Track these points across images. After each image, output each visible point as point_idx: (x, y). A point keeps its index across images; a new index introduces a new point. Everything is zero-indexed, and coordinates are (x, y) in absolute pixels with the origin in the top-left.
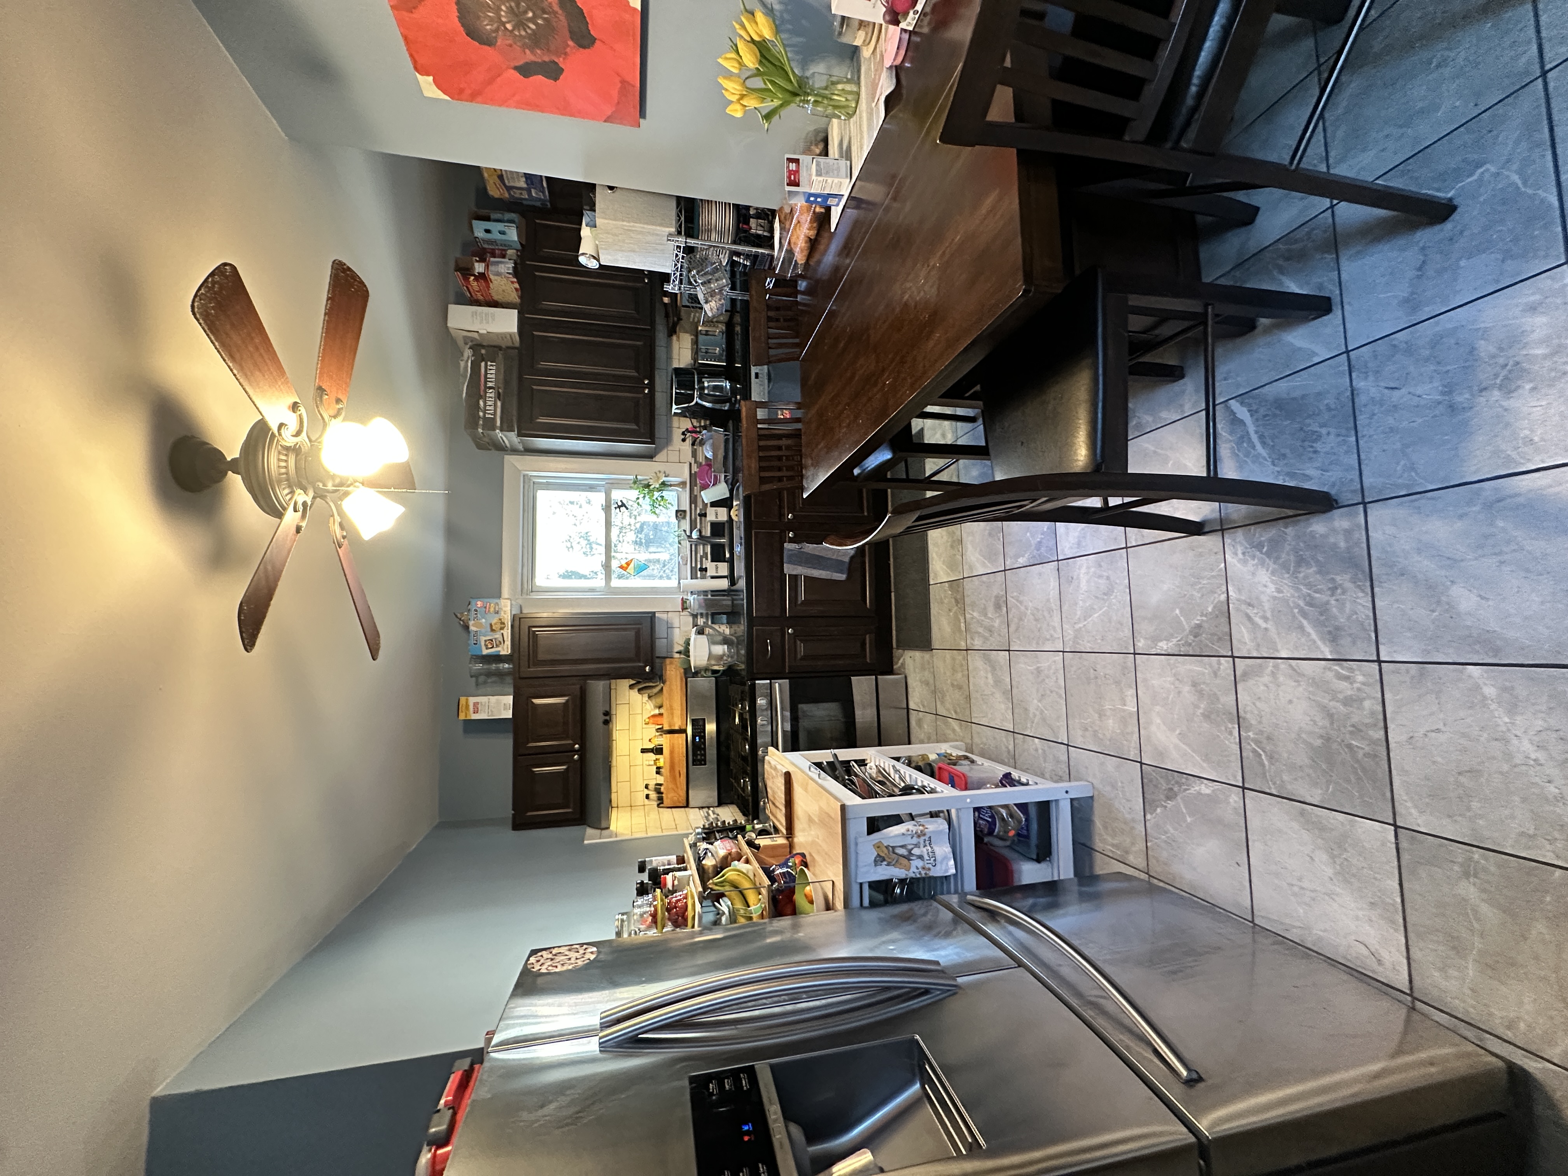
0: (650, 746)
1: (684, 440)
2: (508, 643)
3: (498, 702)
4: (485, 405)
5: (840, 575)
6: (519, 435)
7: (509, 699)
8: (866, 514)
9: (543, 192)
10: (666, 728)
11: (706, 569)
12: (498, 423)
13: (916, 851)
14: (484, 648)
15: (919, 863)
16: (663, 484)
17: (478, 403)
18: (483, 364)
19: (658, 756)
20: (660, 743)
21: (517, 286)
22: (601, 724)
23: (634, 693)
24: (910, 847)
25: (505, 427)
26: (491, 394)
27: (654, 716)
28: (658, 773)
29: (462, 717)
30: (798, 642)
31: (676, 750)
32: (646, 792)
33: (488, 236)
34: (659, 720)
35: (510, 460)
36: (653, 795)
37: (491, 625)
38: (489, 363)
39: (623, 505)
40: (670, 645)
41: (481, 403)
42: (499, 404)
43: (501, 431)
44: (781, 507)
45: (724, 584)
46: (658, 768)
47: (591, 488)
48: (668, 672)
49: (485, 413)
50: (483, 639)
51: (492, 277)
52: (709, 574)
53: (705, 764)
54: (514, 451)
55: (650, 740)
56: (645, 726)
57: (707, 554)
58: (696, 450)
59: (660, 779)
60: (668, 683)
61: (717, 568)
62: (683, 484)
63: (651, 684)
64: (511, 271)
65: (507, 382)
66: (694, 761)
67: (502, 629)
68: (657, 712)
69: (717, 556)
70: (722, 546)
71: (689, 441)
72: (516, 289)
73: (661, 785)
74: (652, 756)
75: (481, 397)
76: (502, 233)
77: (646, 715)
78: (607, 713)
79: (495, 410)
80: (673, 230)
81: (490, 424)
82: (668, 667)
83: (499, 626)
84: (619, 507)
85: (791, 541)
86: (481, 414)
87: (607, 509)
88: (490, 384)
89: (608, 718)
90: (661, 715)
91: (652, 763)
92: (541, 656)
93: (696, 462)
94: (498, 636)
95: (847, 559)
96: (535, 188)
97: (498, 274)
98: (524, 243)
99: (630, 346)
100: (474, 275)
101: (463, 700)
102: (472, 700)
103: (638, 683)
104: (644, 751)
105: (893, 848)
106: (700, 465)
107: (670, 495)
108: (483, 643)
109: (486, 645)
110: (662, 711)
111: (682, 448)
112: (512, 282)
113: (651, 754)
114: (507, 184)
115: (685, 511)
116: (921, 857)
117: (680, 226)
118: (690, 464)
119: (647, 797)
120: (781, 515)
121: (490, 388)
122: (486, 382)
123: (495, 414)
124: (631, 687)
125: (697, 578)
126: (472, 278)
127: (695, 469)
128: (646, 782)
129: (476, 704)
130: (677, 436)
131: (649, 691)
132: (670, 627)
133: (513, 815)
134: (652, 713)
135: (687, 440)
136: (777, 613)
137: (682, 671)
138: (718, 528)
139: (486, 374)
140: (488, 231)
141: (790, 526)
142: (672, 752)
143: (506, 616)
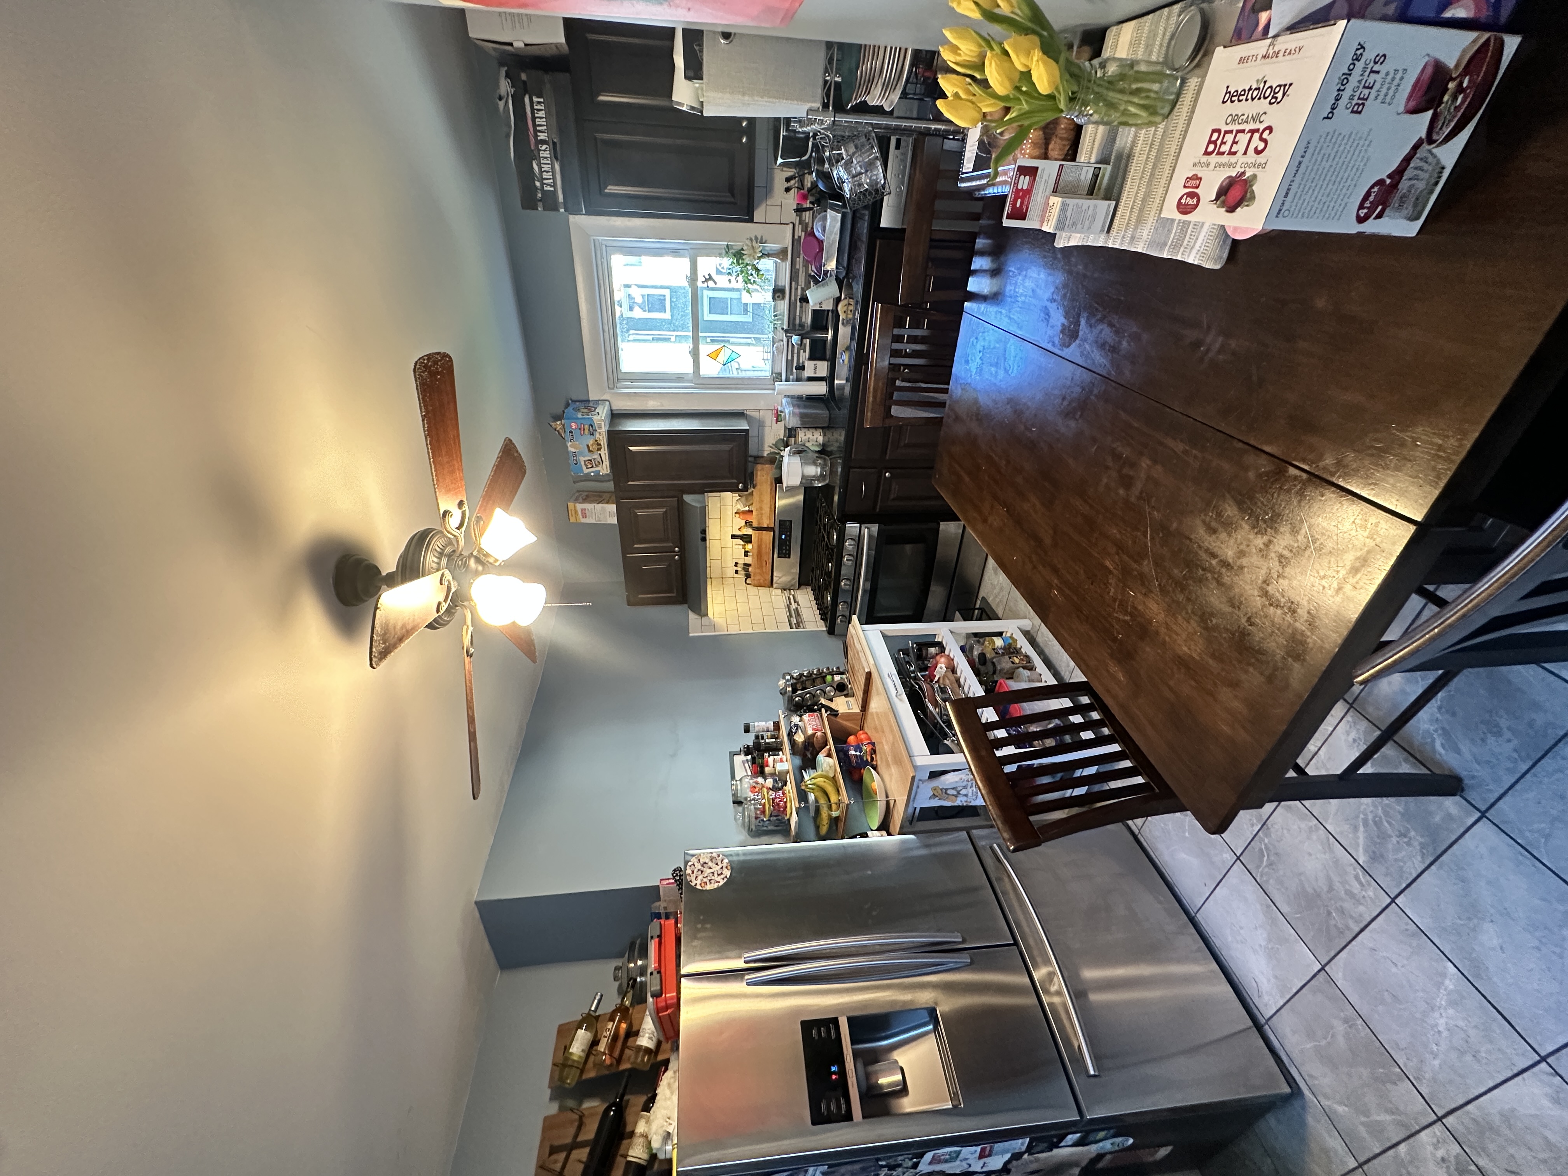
0: (740, 533)
2: (607, 462)
3: (604, 510)
7: (613, 508)
10: (755, 525)
12: (561, 198)
13: (963, 792)
14: (584, 468)
15: (965, 799)
18: (527, 99)
24: (959, 789)
26: (545, 152)
28: (746, 555)
29: (573, 520)
30: (894, 485)
31: (764, 544)
32: (735, 568)
35: (576, 218)
37: (588, 446)
38: (535, 99)
40: (761, 446)
42: (557, 167)
45: (821, 389)
47: (674, 255)
48: (759, 477)
49: (542, 184)
50: (582, 459)
52: (806, 373)
53: (789, 557)
54: (578, 212)
55: (739, 529)
57: (805, 348)
59: (748, 560)
60: (758, 487)
62: (783, 252)
63: (742, 488)
67: (599, 449)
73: (749, 565)
77: (737, 510)
78: (704, 532)
79: (554, 178)
81: (551, 202)
83: (595, 447)
84: (707, 281)
86: (538, 184)
87: (693, 281)
90: (750, 512)
94: (596, 456)
102: (579, 506)
104: (733, 537)
107: (767, 267)
108: (583, 463)
111: (784, 201)
118: (794, 224)
119: (737, 572)
121: (543, 142)
122: (536, 136)
123: (554, 185)
125: (792, 377)
127: (798, 232)
128: (735, 561)
129: (583, 510)
131: (740, 493)
132: (761, 426)
133: (627, 592)
134: (742, 509)
138: (821, 319)
139: (534, 118)
142: (759, 543)
143: (601, 438)
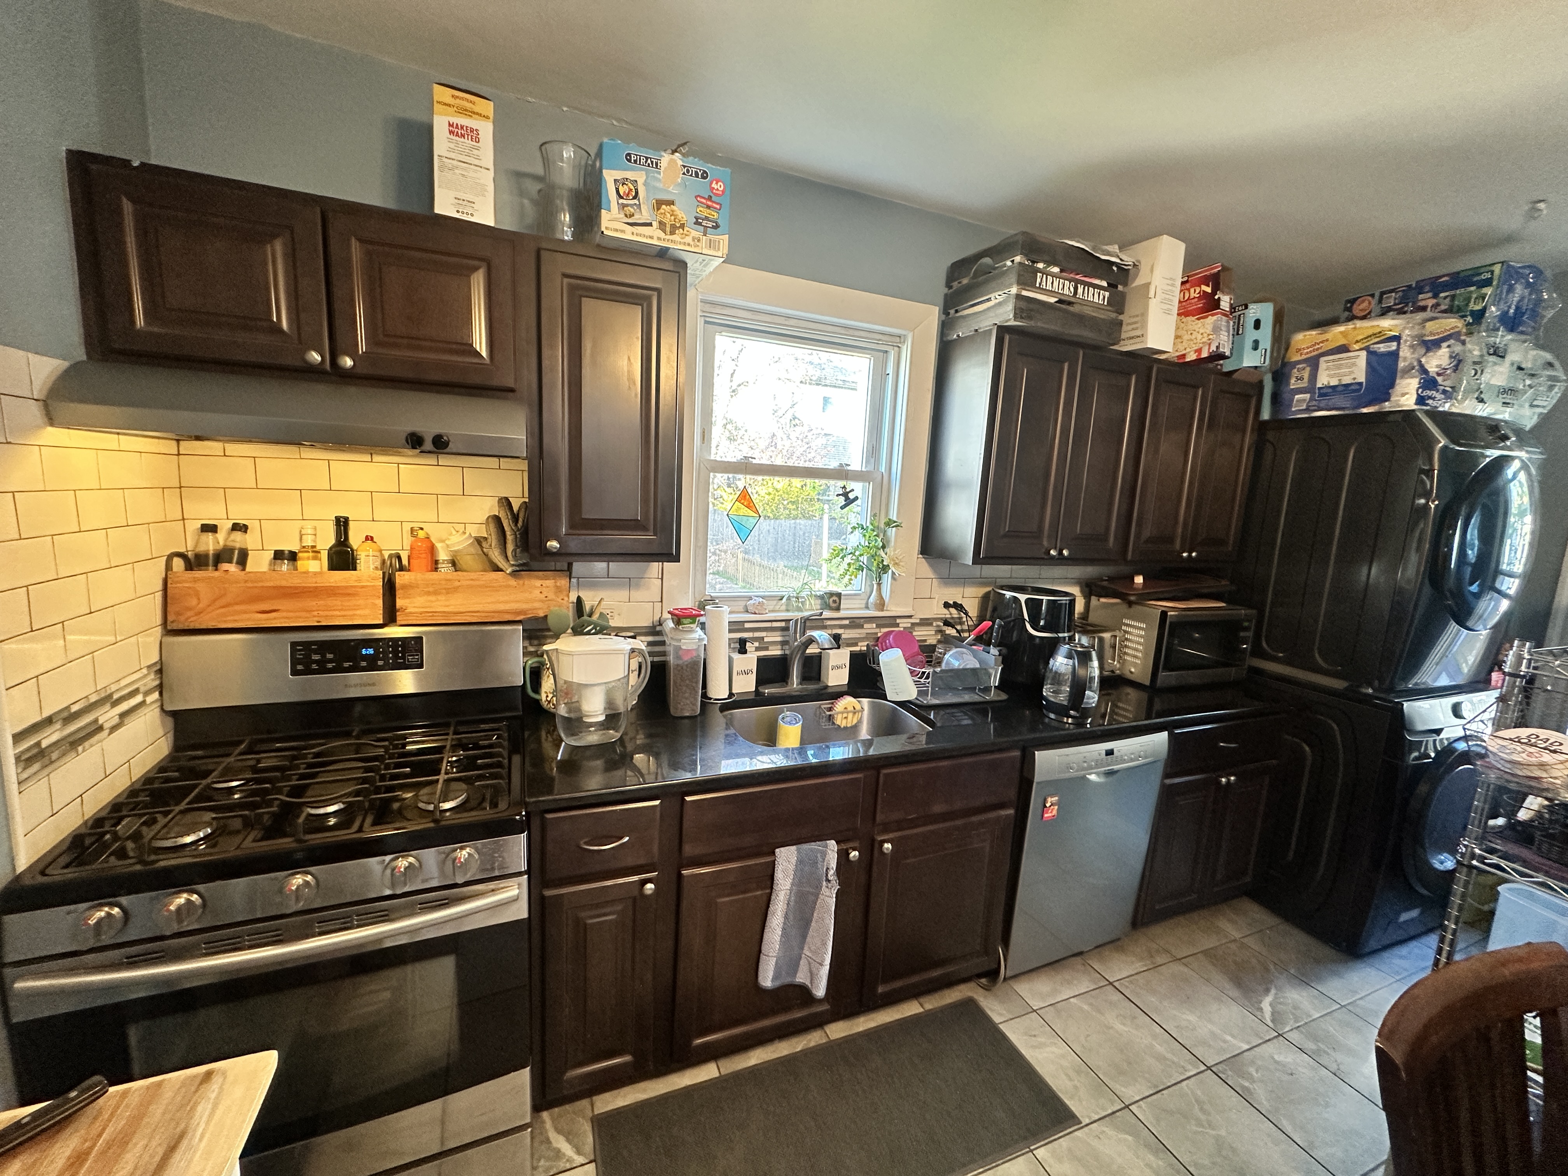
1: (947, 605)
2: (629, 234)
4: (1054, 275)
5: (771, 974)
6: (1002, 330)
7: (485, 216)
11: (743, 651)
12: (1025, 293)
14: (619, 175)
16: (883, 569)
17: (1055, 265)
18: (1104, 284)
21: (1191, 357)
22: (410, 429)
23: (489, 507)
25: (1023, 305)
26: (1068, 289)
28: (279, 555)
29: (441, 94)
30: (619, 907)
32: (225, 526)
33: (1250, 324)
35: (932, 315)
36: (210, 544)
38: (1107, 294)
39: (849, 502)
41: (1056, 270)
42: (1053, 300)
43: (1018, 297)
44: (900, 825)
45: (719, 691)
47: (873, 451)
48: (538, 583)
50: (639, 176)
51: (1211, 320)
52: (736, 656)
53: (295, 672)
54: (946, 326)
55: (369, 538)
57: (767, 649)
58: (931, 624)
60: (513, 582)
61: (746, 673)
64: (1221, 350)
65: (1081, 319)
67: (662, 226)
69: (769, 673)
70: (784, 678)
71: (945, 613)
72: (1184, 356)
74: (327, 539)
75: (1062, 271)
76: (1256, 345)
77: (435, 532)
78: (440, 445)
81: (1027, 277)
82: (550, 583)
83: (668, 220)
84: (845, 495)
85: (843, 855)
86: (1041, 265)
87: (842, 473)
88: (1080, 290)
89: (428, 445)
90: (435, 565)
92: (589, 306)
93: (913, 624)
95: (801, 978)
97: (1216, 329)
98: (1235, 376)
103: (515, 518)
104: (342, 524)
106: (909, 631)
107: (860, 583)
108: (630, 175)
109: (624, 181)
111: (935, 601)
112: (1199, 351)
114: (1322, 359)
115: (838, 609)
119: (209, 529)
120: (886, 829)
121: (1076, 289)
122: (1084, 283)
124: (506, 502)
126: (1209, 290)
129: (473, 134)
130: (954, 594)
132: (631, 583)
134: (439, 545)
136: (689, 850)
137: (541, 614)
138: (815, 670)
139: (1094, 286)
140: (1257, 324)
141: (871, 848)
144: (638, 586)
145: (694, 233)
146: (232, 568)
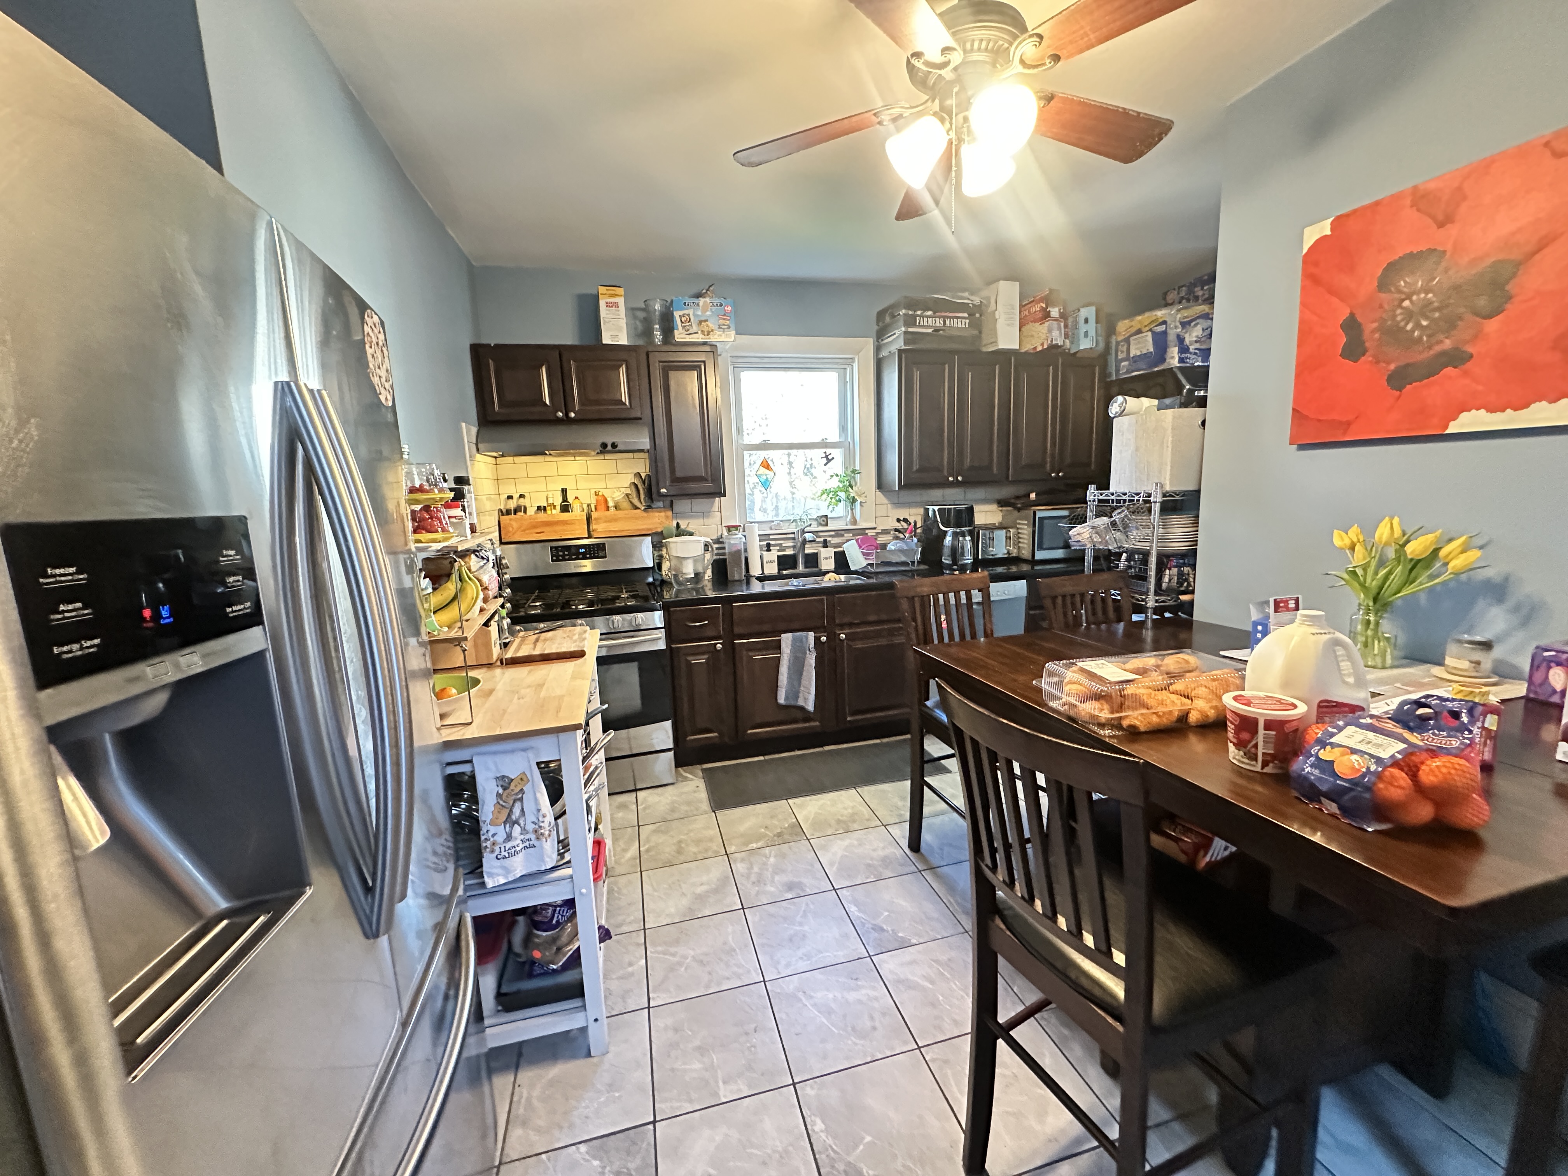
0: (570, 498)
1: (898, 520)
2: (688, 339)
3: (620, 329)
4: (927, 317)
5: (783, 697)
6: (900, 351)
7: (624, 341)
8: (849, 719)
9: (1127, 372)
10: (594, 515)
11: (769, 550)
12: (910, 330)
13: (517, 829)
14: (681, 313)
15: (501, 837)
16: (854, 500)
17: (928, 310)
18: (966, 315)
19: (558, 508)
20: (575, 509)
21: (1039, 348)
22: (601, 441)
23: (630, 479)
24: (522, 822)
25: (909, 337)
26: (939, 323)
27: (606, 501)
28: (539, 508)
29: (602, 290)
30: (706, 656)
31: (568, 527)
32: (516, 496)
33: (1082, 321)
34: (602, 507)
35: (869, 344)
36: (512, 504)
37: (706, 321)
38: (967, 321)
39: (829, 461)
40: (683, 515)
41: (930, 313)
42: (930, 330)
43: (905, 333)
44: (851, 625)
45: (756, 571)
46: (545, 509)
47: (843, 428)
48: (657, 514)
49: (920, 316)
50: (691, 312)
51: (1047, 324)
52: (765, 553)
53: (553, 561)
54: (878, 349)
55: (576, 498)
56: (593, 492)
57: (784, 550)
58: (889, 533)
59: (531, 511)
60: (645, 514)
61: (771, 562)
62: (855, 522)
63: (642, 497)
64: (1054, 342)
65: (951, 338)
66: (556, 548)
67: (702, 332)
68: (611, 504)
69: (786, 562)
70: (794, 566)
71: (898, 526)
72: (1035, 348)
73: (525, 512)
74: (558, 500)
75: (934, 313)
76: (1086, 334)
77: (607, 493)
78: (614, 449)
79: (924, 327)
80: (1168, 488)
81: (910, 321)
82: (663, 514)
83: (706, 329)
84: (827, 457)
85: (817, 639)
86: (919, 313)
87: (824, 444)
88: (948, 321)
89: (609, 448)
90: (608, 509)
91: (550, 501)
92: (672, 374)
93: (877, 534)
94: (695, 328)
95: (801, 702)
96: (1130, 365)
97: (1050, 330)
98: (1078, 355)
99: (991, 460)
100: (1047, 307)
101: (620, 291)
102: (621, 301)
103: (644, 482)
104: (564, 491)
105: (521, 800)
106: (875, 538)
107: (840, 510)
108: (686, 312)
109: (683, 315)
110: (612, 509)
111: (890, 519)
112: (1042, 344)
113: (560, 500)
114: (1131, 339)
115: (827, 525)
116: (509, 837)
117: (1171, 496)
118: (875, 528)
119: (510, 497)
120: (842, 626)
121: (944, 322)
122: (950, 318)
123: (920, 326)
124: (638, 475)
125: (760, 541)
126: (1044, 306)
127: (871, 533)
128: (527, 495)
129: (616, 305)
130: (903, 513)
131: (634, 494)
132: (705, 514)
133: (490, 345)
134: (609, 499)
135: (898, 524)
136: (737, 630)
137: (659, 530)
138: (812, 560)
139: (957, 318)
140: (1086, 321)
141: (832, 637)
142: (564, 523)
143: (716, 336)
144: (708, 517)
145: (718, 333)
146: (522, 514)
